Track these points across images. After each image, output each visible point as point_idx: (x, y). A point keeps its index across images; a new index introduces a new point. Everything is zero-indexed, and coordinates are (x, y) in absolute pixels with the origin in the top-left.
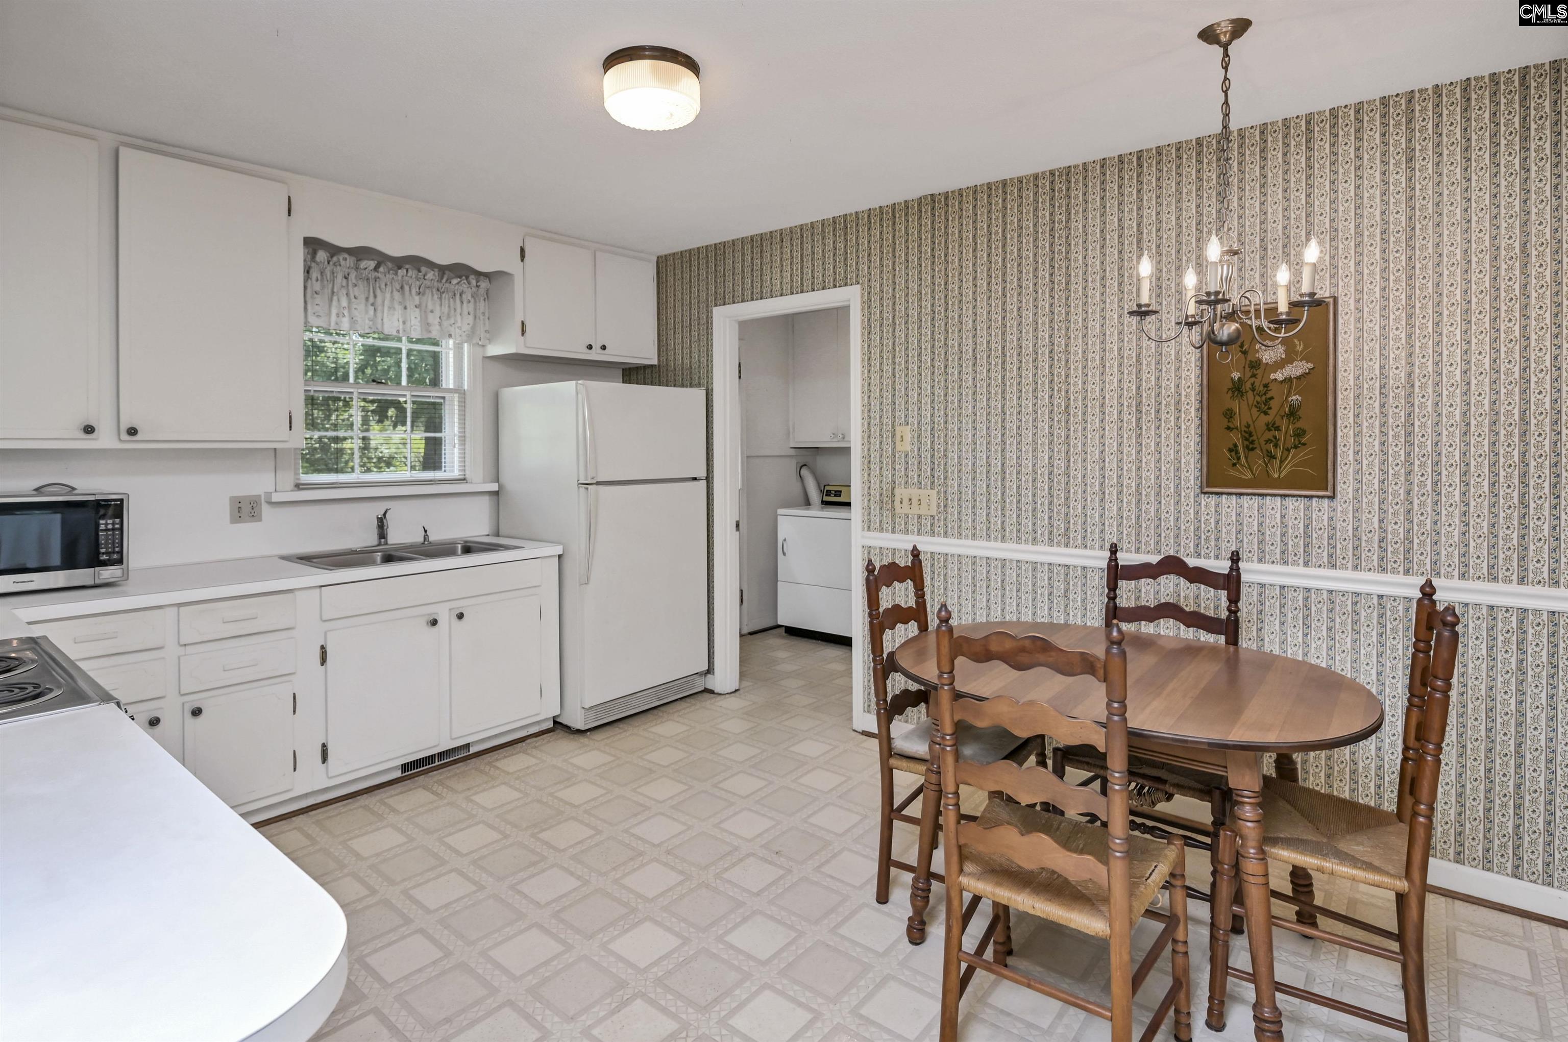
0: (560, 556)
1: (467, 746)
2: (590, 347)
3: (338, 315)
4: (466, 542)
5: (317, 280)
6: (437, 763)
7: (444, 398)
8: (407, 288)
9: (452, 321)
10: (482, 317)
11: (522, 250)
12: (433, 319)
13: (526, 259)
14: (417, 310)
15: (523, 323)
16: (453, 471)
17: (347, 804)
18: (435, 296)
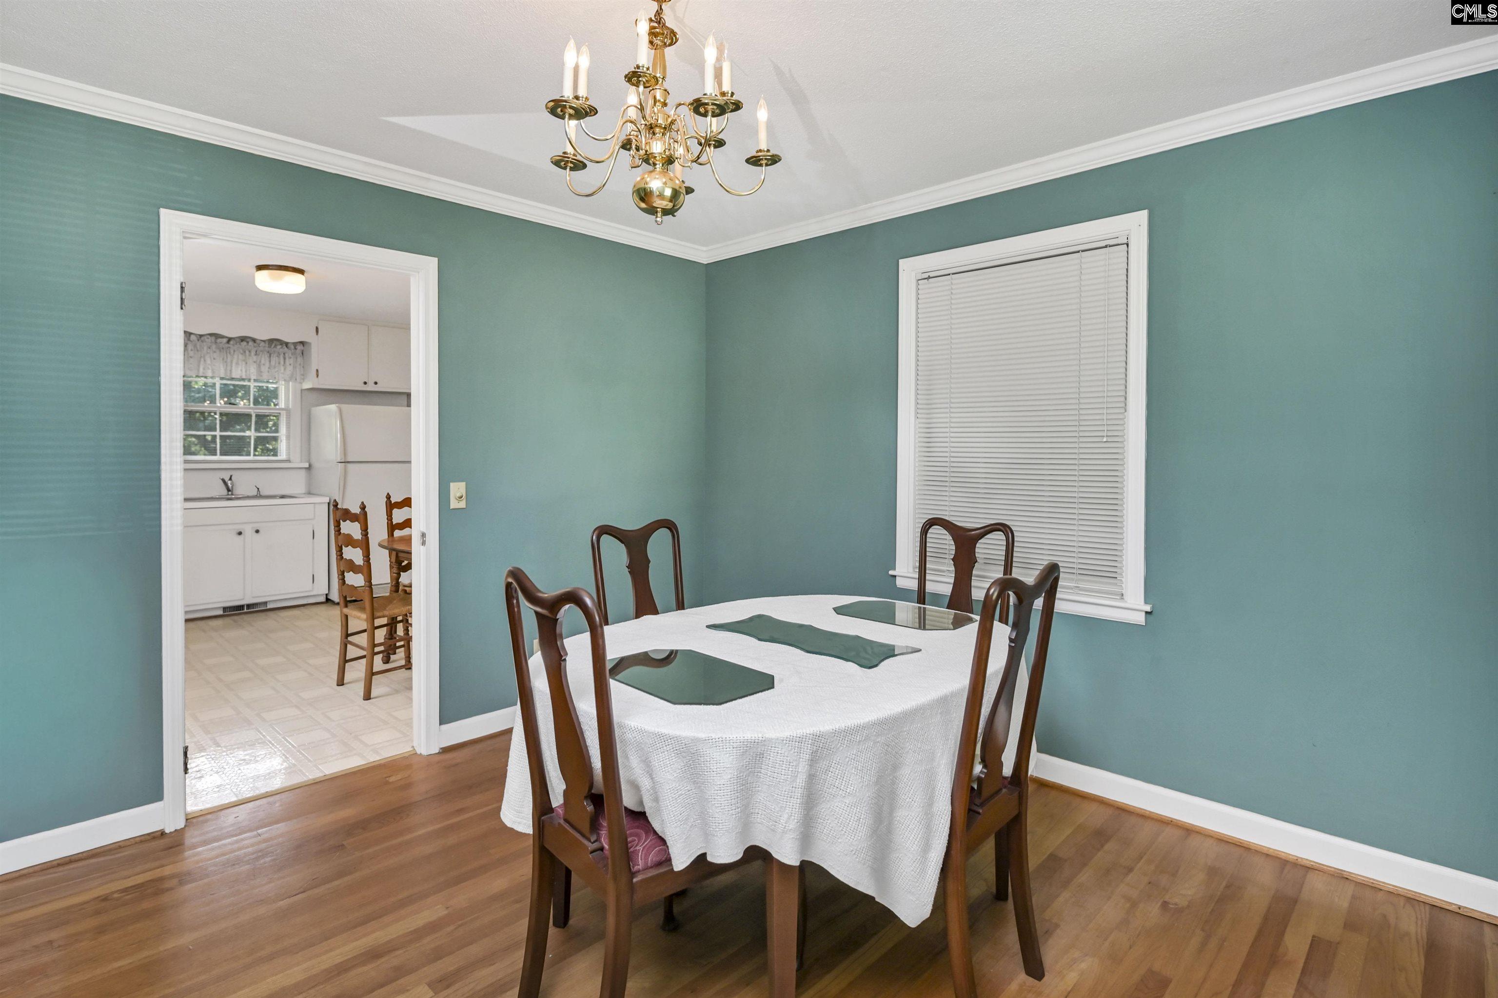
0: (328, 503)
1: (265, 603)
2: (367, 383)
3: (204, 369)
4: (283, 495)
5: (192, 351)
6: (245, 610)
7: (280, 413)
8: (247, 352)
9: (276, 370)
10: (298, 367)
11: (317, 328)
12: (264, 369)
13: (319, 334)
14: (255, 364)
15: (317, 371)
16: (283, 456)
18: (267, 355)
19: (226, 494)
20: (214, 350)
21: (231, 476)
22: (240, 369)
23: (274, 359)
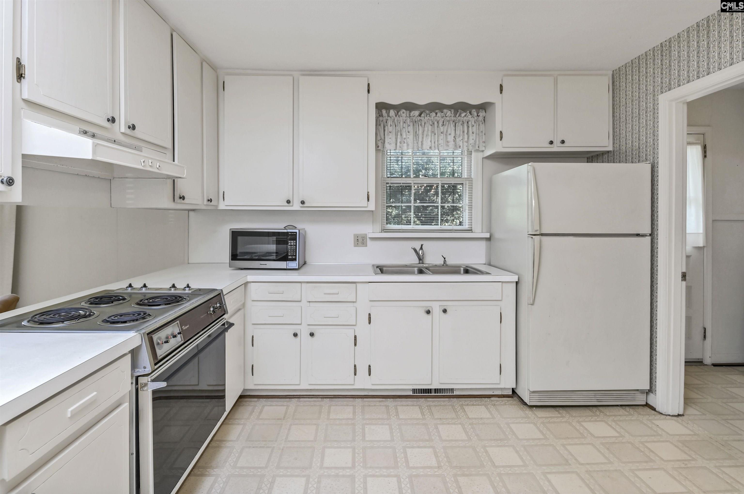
0: (516, 282)
1: (452, 390)
2: (551, 143)
3: (400, 143)
4: (467, 267)
5: (391, 126)
6: (433, 394)
7: (463, 183)
8: (436, 123)
9: (462, 138)
10: (481, 134)
11: (501, 86)
12: (451, 139)
13: (503, 92)
14: (442, 134)
15: (501, 133)
16: (466, 225)
17: (382, 401)
18: (452, 125)
19: (418, 262)
20: (409, 124)
21: (422, 245)
22: (429, 139)
23: (459, 127)
